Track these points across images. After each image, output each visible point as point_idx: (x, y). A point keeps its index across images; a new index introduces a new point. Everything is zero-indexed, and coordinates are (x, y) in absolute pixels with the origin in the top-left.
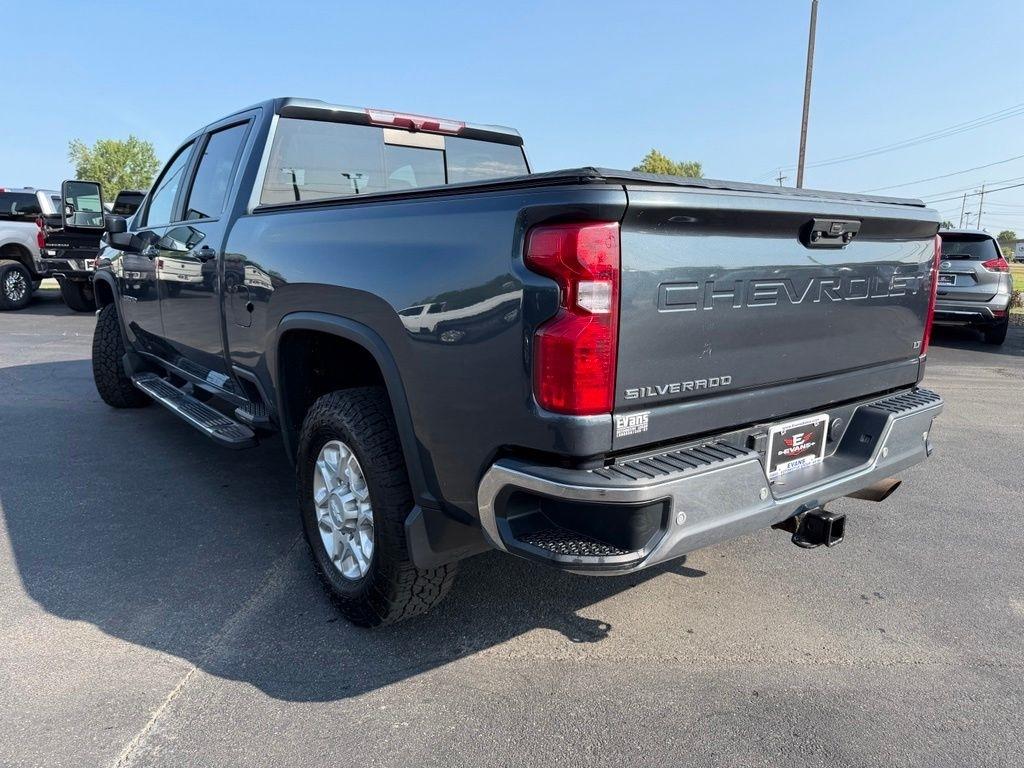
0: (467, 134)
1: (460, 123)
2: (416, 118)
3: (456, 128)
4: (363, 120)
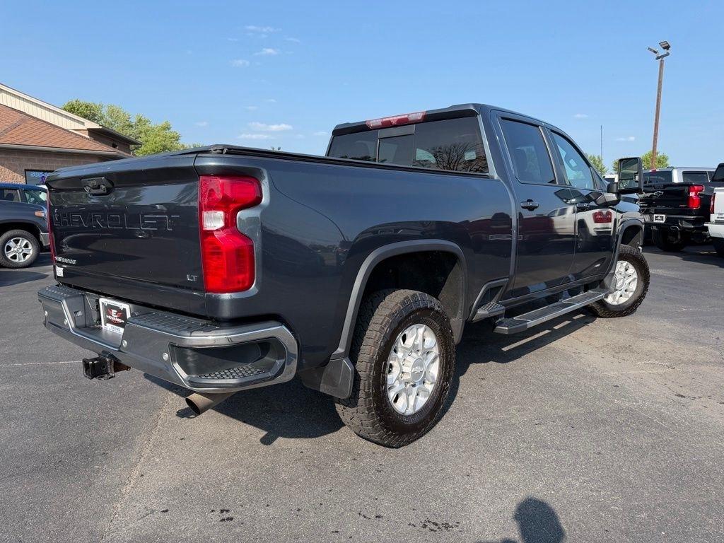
3: (420, 117)
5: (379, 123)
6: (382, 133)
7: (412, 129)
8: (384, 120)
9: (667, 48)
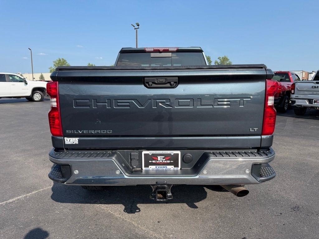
0: (179, 51)
1: (177, 48)
2: (161, 49)
3: (175, 49)
4: (143, 51)
5: (152, 50)
6: (153, 55)
7: (169, 54)
8: (155, 49)
9: (138, 25)
